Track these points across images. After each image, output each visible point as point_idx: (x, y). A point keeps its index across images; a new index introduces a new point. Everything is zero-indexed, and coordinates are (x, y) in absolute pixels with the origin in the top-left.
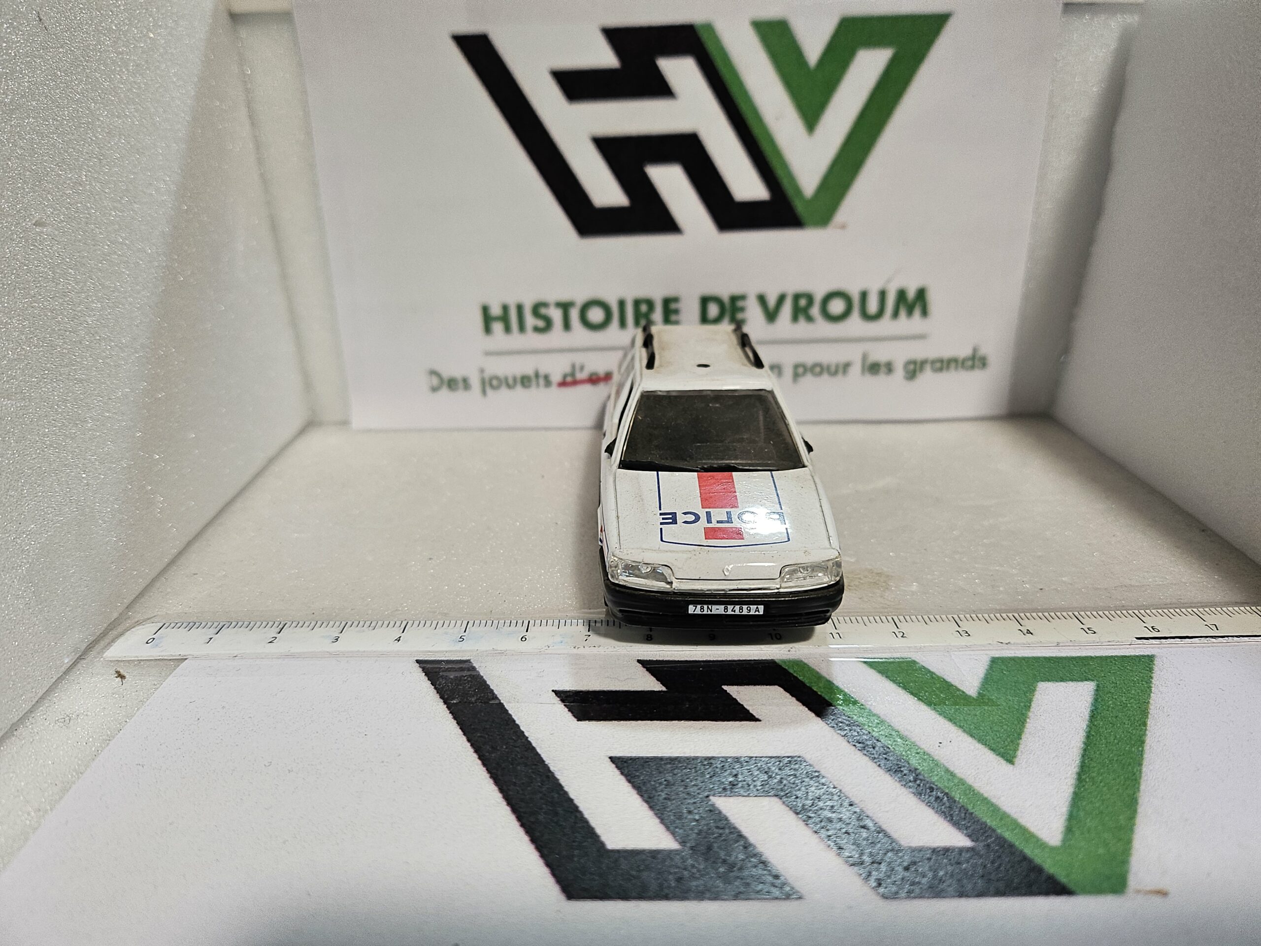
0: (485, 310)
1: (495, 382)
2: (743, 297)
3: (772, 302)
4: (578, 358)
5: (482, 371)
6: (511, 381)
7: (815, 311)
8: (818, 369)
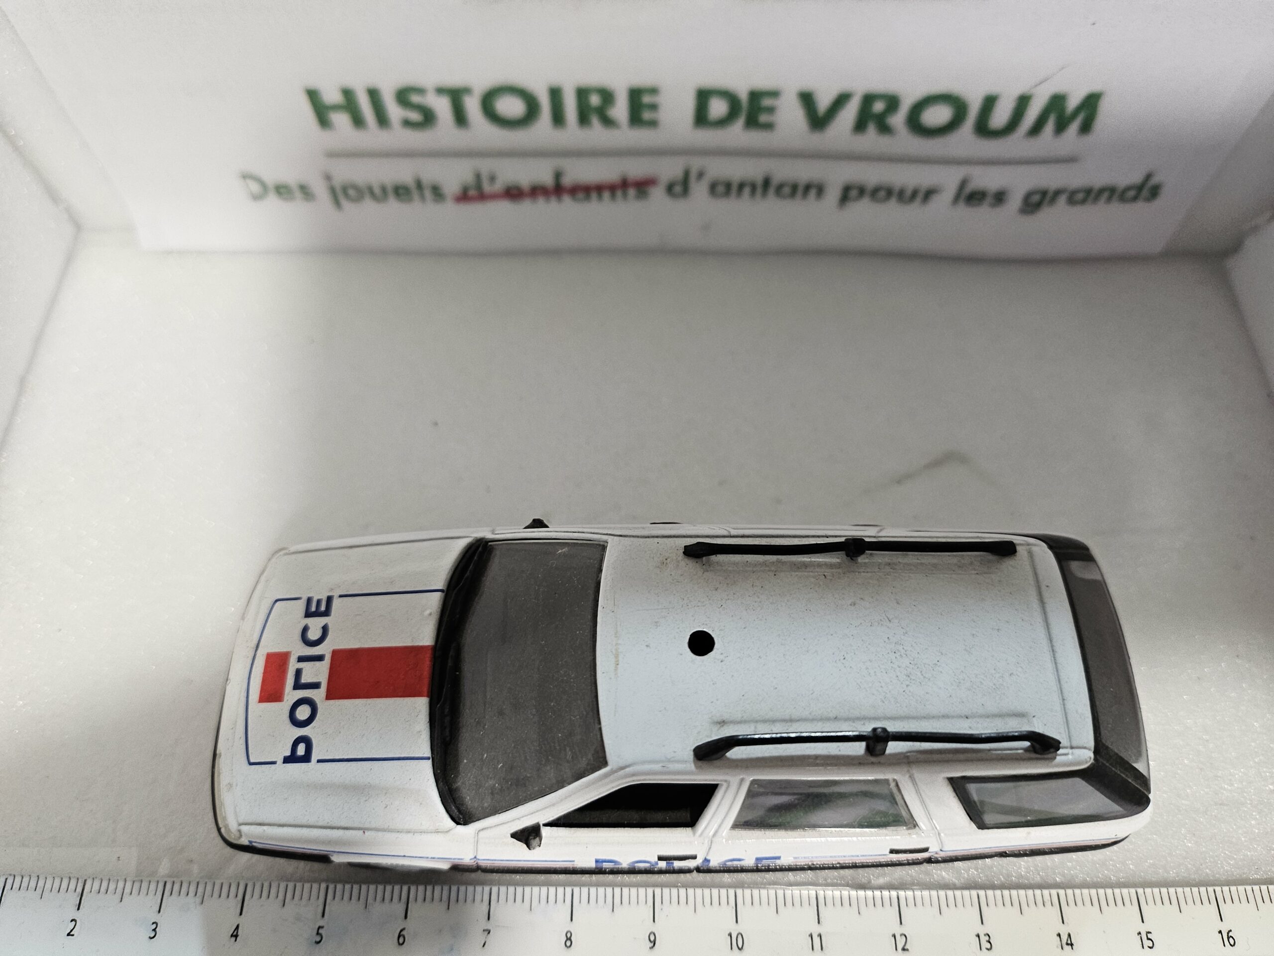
0: (313, 95)
1: (351, 192)
2: (774, 94)
3: (823, 102)
4: (486, 166)
5: (328, 178)
6: (377, 191)
7: (898, 120)
8: (882, 194)
